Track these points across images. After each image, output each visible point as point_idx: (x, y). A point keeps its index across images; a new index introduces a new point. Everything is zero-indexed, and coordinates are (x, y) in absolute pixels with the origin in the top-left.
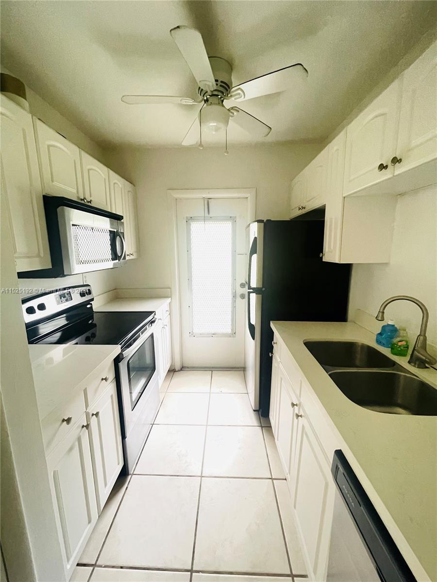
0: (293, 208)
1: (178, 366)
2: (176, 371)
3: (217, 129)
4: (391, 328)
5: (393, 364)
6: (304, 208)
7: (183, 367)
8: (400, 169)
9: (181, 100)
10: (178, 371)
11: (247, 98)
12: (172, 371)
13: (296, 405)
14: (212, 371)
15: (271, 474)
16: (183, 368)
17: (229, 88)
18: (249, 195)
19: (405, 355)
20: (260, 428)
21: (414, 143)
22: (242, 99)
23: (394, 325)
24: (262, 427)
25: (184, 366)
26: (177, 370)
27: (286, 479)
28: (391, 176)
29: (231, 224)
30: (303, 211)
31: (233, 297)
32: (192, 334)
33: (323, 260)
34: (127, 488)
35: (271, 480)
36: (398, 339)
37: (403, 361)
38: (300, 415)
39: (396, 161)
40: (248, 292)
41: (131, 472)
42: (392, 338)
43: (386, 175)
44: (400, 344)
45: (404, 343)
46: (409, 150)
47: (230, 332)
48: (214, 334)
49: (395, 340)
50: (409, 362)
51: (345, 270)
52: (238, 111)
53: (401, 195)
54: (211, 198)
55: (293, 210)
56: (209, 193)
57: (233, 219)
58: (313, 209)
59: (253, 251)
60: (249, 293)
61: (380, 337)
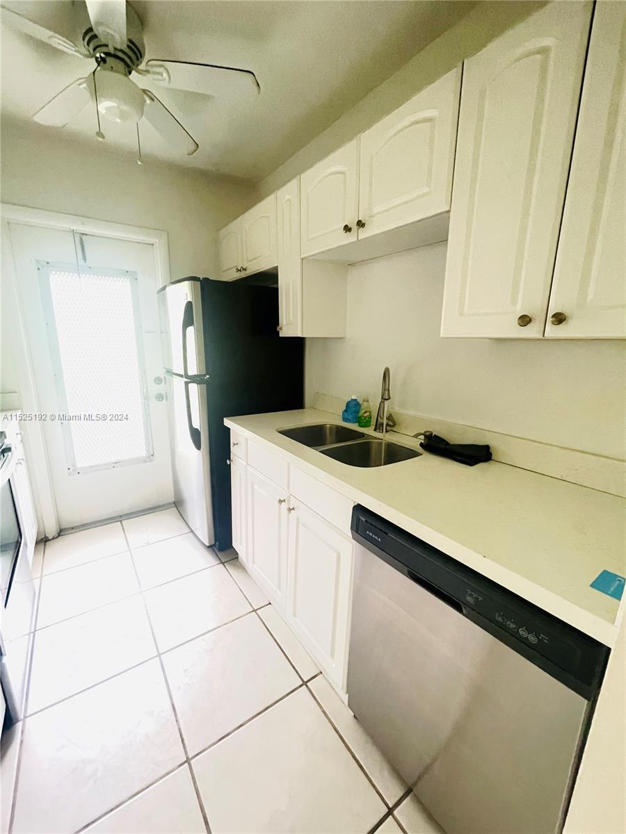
0: (225, 269)
1: (51, 530)
2: (50, 540)
3: (123, 115)
4: (354, 403)
5: (362, 435)
6: (245, 270)
7: (61, 531)
8: (364, 234)
9: (50, 37)
10: (53, 539)
11: (172, 86)
12: (43, 541)
13: (284, 501)
14: (121, 521)
15: (251, 606)
16: (61, 533)
17: (141, 57)
18: (157, 240)
19: (369, 426)
20: (221, 565)
21: (376, 210)
22: (165, 84)
23: (356, 400)
24: (223, 563)
25: (63, 527)
26: (51, 538)
27: (270, 604)
28: (355, 239)
29: (128, 282)
30: (243, 275)
31: (145, 399)
32: (73, 470)
33: (281, 336)
34: (22, 741)
35: (254, 612)
36: (363, 411)
37: (370, 431)
38: (291, 508)
39: (360, 224)
40: (185, 382)
41: (21, 716)
42: (358, 412)
43: (350, 238)
44: (365, 415)
45: (368, 414)
46: (371, 216)
47: (145, 455)
48: (116, 463)
49: (361, 414)
50: (375, 430)
51: (297, 345)
52: (153, 100)
53: (352, 265)
54: (86, 235)
55: (224, 271)
56: (83, 224)
57: (132, 275)
58: (259, 271)
59: (188, 321)
60: (187, 384)
61: (346, 414)
